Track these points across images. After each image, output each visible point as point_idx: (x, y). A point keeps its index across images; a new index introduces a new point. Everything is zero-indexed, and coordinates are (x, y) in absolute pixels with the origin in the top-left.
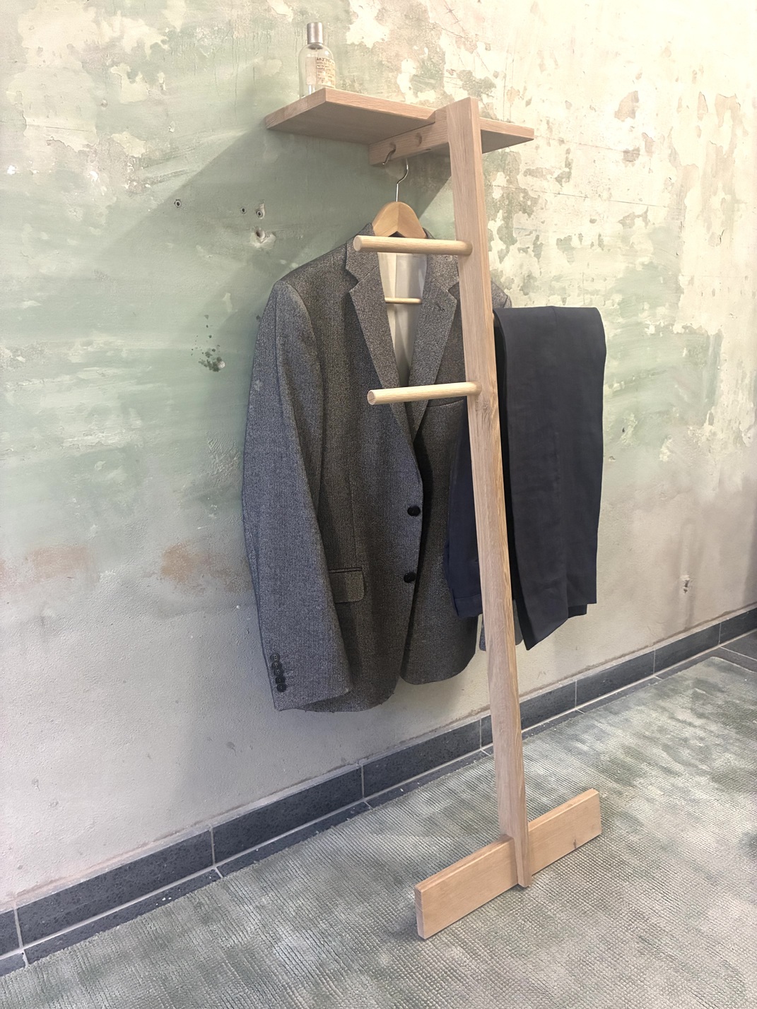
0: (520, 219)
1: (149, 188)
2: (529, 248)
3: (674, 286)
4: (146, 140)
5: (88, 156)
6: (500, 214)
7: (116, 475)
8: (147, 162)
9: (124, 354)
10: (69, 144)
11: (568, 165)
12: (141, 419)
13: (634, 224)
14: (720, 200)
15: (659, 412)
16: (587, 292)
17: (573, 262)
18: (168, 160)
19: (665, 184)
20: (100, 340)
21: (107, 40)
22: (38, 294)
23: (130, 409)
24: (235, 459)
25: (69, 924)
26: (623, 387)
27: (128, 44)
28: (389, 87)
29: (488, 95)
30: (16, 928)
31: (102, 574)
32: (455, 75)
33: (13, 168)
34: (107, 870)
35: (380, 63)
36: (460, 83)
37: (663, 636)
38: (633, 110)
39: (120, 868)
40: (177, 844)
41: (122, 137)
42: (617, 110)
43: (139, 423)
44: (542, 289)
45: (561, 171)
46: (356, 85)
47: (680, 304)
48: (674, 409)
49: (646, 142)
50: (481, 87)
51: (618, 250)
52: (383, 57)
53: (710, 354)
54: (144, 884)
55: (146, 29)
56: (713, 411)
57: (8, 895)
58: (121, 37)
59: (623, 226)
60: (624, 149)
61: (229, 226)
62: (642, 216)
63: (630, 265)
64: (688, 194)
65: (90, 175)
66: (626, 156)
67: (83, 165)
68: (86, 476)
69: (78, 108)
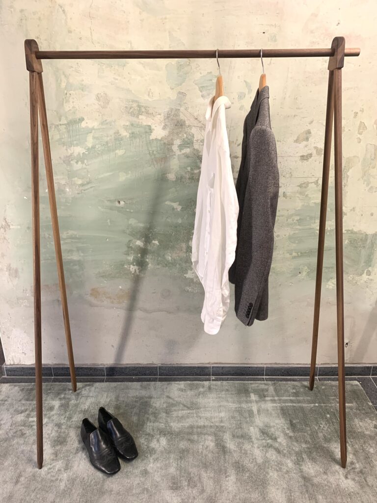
1: (83, 192)
4: (82, 179)
5: (66, 185)
7: (77, 267)
8: (83, 185)
9: (77, 236)
10: (61, 183)
13: (308, 186)
18: (88, 184)
20: (70, 232)
21: (69, 154)
24: (112, 266)
26: (300, 255)
27: (75, 154)
28: (168, 151)
30: (52, 372)
32: (199, 141)
33: (47, 190)
35: (165, 143)
36: (202, 143)
37: (328, 362)
38: (307, 138)
40: (94, 367)
41: (75, 179)
42: (295, 139)
43: (82, 254)
46: (155, 152)
47: (343, 220)
49: (317, 150)
51: (297, 198)
52: (166, 141)
53: (368, 242)
54: (85, 374)
55: (81, 149)
56: (370, 269)
58: (73, 153)
59: (300, 188)
60: (301, 155)
61: (108, 201)
62: (314, 182)
63: (306, 204)
64: (350, 170)
65: (66, 191)
66: (302, 158)
67: (65, 188)
68: (68, 267)
69: (63, 173)
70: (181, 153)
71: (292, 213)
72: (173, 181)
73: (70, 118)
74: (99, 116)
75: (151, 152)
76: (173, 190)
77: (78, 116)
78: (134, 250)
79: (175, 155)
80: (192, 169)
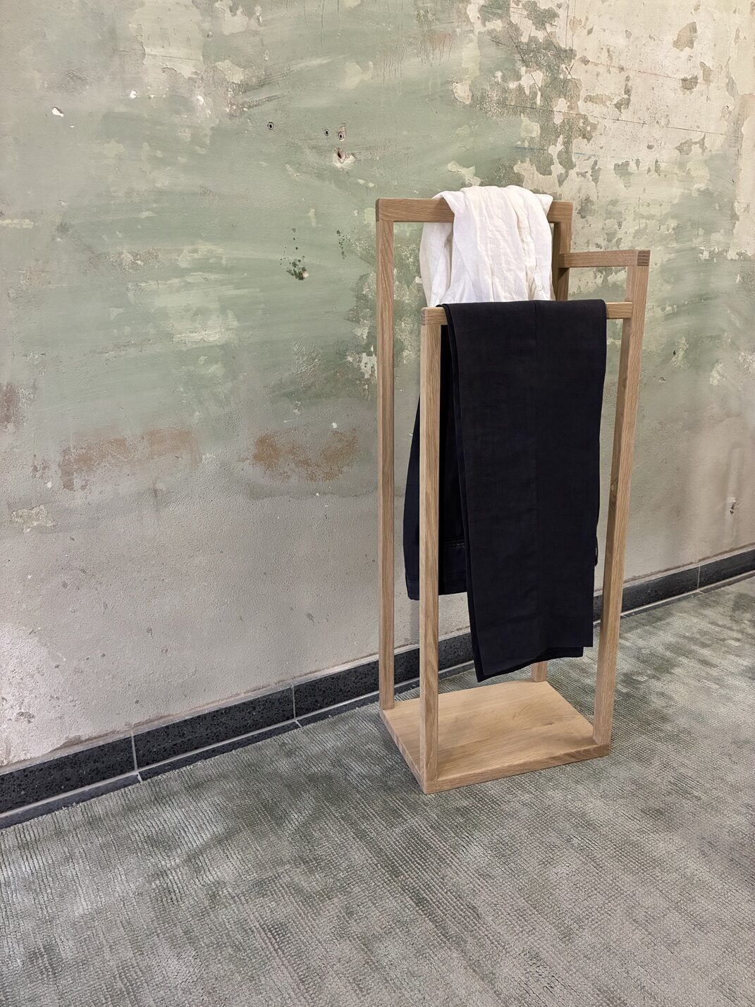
0: (578, 144)
1: (246, 112)
2: (587, 172)
3: (730, 212)
4: (245, 67)
5: (196, 82)
6: (561, 139)
7: (216, 369)
8: (245, 88)
9: (224, 262)
10: (181, 72)
11: (628, 91)
12: (238, 320)
13: (691, 151)
15: (710, 337)
16: (643, 217)
17: (629, 186)
18: (263, 86)
19: (722, 112)
20: (204, 248)
22: (154, 205)
23: (228, 311)
24: (316, 361)
25: (176, 754)
26: (676, 311)
28: (459, 17)
29: (551, 24)
30: (132, 753)
31: (204, 457)
32: (521, 6)
33: (135, 93)
34: (206, 712)
36: (526, 13)
37: (709, 555)
38: (692, 40)
39: (217, 711)
40: (264, 697)
41: (225, 65)
42: (675, 39)
43: (235, 324)
44: (600, 212)
45: (619, 98)
46: (430, 15)
47: (734, 231)
48: (726, 334)
49: (704, 71)
50: (545, 17)
51: (675, 175)
54: (237, 728)
57: (126, 725)
59: (680, 152)
60: (683, 77)
61: (314, 147)
62: (699, 142)
63: (686, 191)
64: (745, 123)
65: (198, 100)
66: (684, 84)
67: (192, 91)
68: (192, 368)
69: (188, 39)
70: (486, 29)
71: (666, 211)
72: (465, 106)
75: (422, 12)
76: (463, 131)
78: (371, 309)
79: (472, 31)
80: (504, 78)
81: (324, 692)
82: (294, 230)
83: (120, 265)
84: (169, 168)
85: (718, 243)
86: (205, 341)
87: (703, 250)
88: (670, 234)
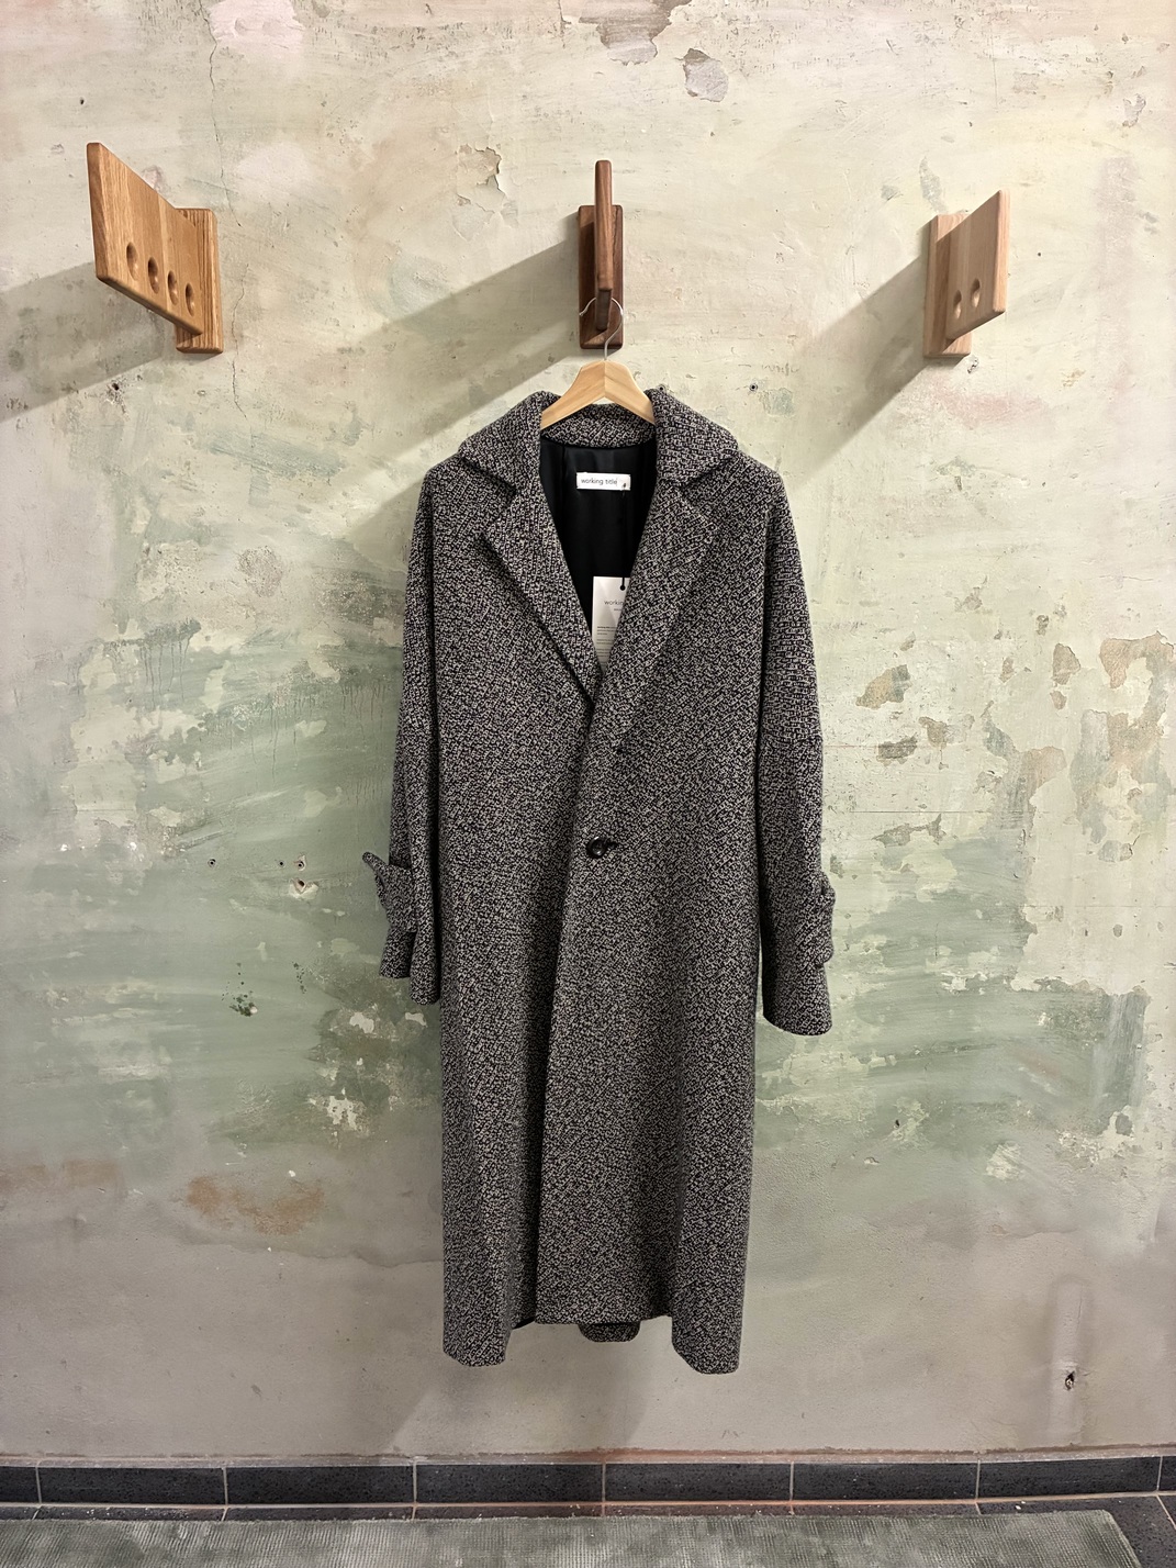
1: (184, 852)
3: (1012, 922)
4: (182, 811)
5: (129, 830)
7: (147, 1104)
8: (183, 830)
9: (156, 997)
10: (113, 822)
12: (172, 1057)
13: (908, 840)
14: (1127, 791)
15: (980, 1104)
18: (202, 826)
19: (978, 781)
20: (134, 985)
21: (147, 732)
22: (82, 946)
23: (160, 1047)
24: (267, 1101)
26: (893, 1063)
27: (166, 733)
30: (37, 1485)
31: (130, 1192)
33: (66, 846)
37: (1011, 1445)
38: (898, 691)
39: (130, 1469)
41: (159, 811)
42: (861, 694)
43: (168, 1060)
47: (1025, 948)
48: (1018, 1103)
49: (929, 728)
51: (875, 875)
53: (1113, 1022)
55: (184, 717)
56: (1127, 1111)
58: (158, 730)
59: (885, 843)
60: (882, 743)
61: (265, 880)
62: (927, 827)
63: (904, 896)
64: (1038, 790)
65: (129, 848)
66: (885, 751)
67: (124, 839)
68: (118, 1102)
69: (121, 792)
73: (156, 622)
74: (248, 616)
77: (181, 617)
78: (341, 1046)
81: (267, 1485)
82: (239, 964)
83: (45, 1002)
84: (99, 910)
85: (986, 967)
86: (133, 1076)
87: (952, 978)
88: (871, 956)
